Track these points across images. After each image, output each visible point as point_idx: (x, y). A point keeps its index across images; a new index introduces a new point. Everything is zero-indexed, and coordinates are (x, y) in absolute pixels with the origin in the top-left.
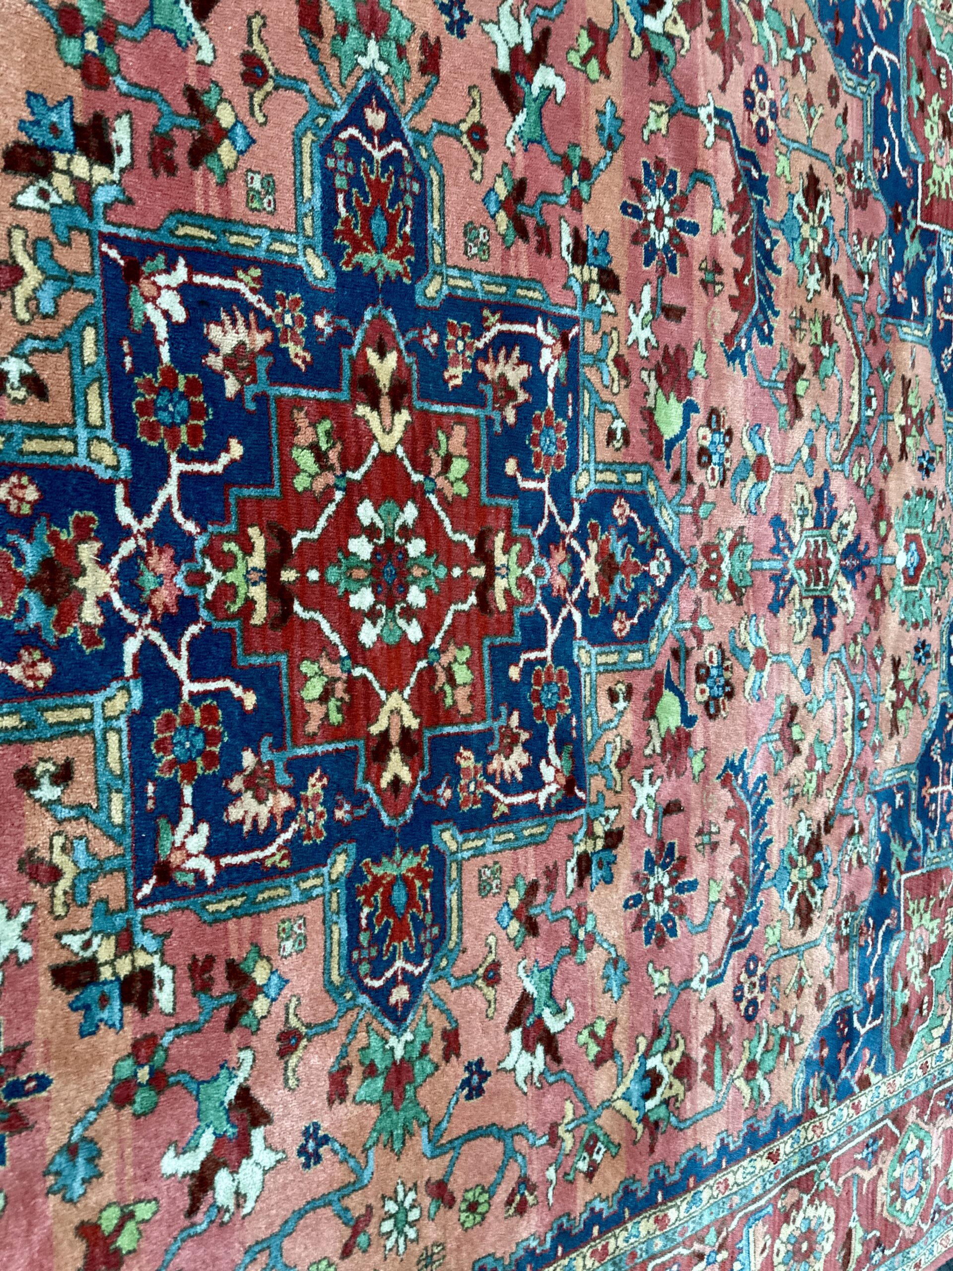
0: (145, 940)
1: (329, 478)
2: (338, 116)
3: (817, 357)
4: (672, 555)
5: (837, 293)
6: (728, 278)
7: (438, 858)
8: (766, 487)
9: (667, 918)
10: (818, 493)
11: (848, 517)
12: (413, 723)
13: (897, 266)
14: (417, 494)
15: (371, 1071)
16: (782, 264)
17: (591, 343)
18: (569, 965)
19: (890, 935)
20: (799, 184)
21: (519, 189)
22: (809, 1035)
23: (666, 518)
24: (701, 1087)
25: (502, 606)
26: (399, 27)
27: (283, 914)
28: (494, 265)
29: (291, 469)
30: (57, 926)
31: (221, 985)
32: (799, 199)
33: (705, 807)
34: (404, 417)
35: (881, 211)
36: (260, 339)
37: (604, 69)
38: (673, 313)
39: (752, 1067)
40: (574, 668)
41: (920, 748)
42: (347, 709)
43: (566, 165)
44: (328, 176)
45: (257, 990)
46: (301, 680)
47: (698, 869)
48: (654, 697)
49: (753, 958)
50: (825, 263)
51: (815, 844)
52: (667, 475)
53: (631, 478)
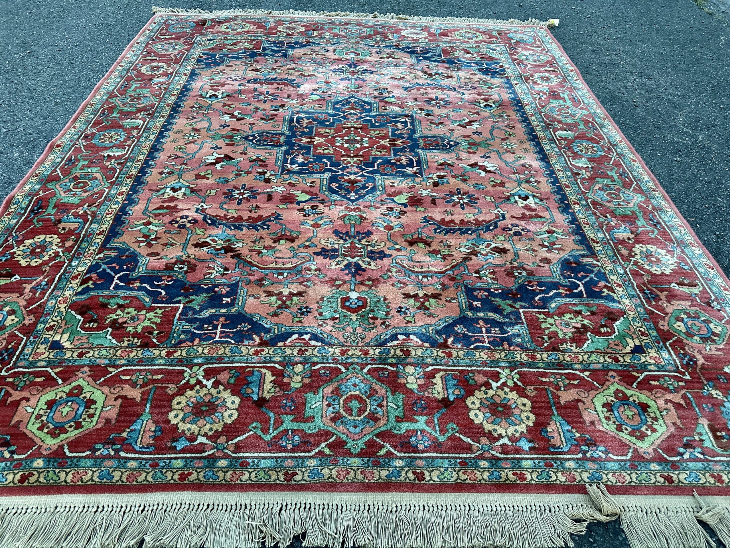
0: (430, 176)
1: (331, 148)
2: (251, 143)
3: (298, 71)
4: (350, 98)
5: (282, 67)
6: (280, 87)
7: (421, 137)
8: (332, 81)
9: (444, 102)
10: (333, 72)
11: (341, 66)
12: (388, 140)
13: (273, 56)
14: (334, 138)
15: (470, 148)
16: (275, 76)
17: (298, 109)
18: (452, 118)
19: (459, 60)
20: (254, 73)
21: (262, 119)
22: (484, 77)
23: (339, 99)
24: (492, 97)
25: (361, 126)
26: (230, 134)
27: (428, 158)
28: (281, 123)
29: (329, 153)
30: (425, 186)
31: (443, 167)
32: (258, 73)
33: (416, 94)
34: (316, 138)
35: (258, 58)
36: (301, 156)
37: (232, 104)
38: (289, 96)
39: (489, 88)
40: (376, 115)
41: (406, 53)
42: (384, 149)
43: (256, 112)
44: (264, 145)
45: (445, 162)
46: (376, 155)
47: (433, 96)
48: (387, 102)
49: (459, 87)
50: (273, 69)
51: (431, 75)
52: (330, 98)
53: (330, 104)
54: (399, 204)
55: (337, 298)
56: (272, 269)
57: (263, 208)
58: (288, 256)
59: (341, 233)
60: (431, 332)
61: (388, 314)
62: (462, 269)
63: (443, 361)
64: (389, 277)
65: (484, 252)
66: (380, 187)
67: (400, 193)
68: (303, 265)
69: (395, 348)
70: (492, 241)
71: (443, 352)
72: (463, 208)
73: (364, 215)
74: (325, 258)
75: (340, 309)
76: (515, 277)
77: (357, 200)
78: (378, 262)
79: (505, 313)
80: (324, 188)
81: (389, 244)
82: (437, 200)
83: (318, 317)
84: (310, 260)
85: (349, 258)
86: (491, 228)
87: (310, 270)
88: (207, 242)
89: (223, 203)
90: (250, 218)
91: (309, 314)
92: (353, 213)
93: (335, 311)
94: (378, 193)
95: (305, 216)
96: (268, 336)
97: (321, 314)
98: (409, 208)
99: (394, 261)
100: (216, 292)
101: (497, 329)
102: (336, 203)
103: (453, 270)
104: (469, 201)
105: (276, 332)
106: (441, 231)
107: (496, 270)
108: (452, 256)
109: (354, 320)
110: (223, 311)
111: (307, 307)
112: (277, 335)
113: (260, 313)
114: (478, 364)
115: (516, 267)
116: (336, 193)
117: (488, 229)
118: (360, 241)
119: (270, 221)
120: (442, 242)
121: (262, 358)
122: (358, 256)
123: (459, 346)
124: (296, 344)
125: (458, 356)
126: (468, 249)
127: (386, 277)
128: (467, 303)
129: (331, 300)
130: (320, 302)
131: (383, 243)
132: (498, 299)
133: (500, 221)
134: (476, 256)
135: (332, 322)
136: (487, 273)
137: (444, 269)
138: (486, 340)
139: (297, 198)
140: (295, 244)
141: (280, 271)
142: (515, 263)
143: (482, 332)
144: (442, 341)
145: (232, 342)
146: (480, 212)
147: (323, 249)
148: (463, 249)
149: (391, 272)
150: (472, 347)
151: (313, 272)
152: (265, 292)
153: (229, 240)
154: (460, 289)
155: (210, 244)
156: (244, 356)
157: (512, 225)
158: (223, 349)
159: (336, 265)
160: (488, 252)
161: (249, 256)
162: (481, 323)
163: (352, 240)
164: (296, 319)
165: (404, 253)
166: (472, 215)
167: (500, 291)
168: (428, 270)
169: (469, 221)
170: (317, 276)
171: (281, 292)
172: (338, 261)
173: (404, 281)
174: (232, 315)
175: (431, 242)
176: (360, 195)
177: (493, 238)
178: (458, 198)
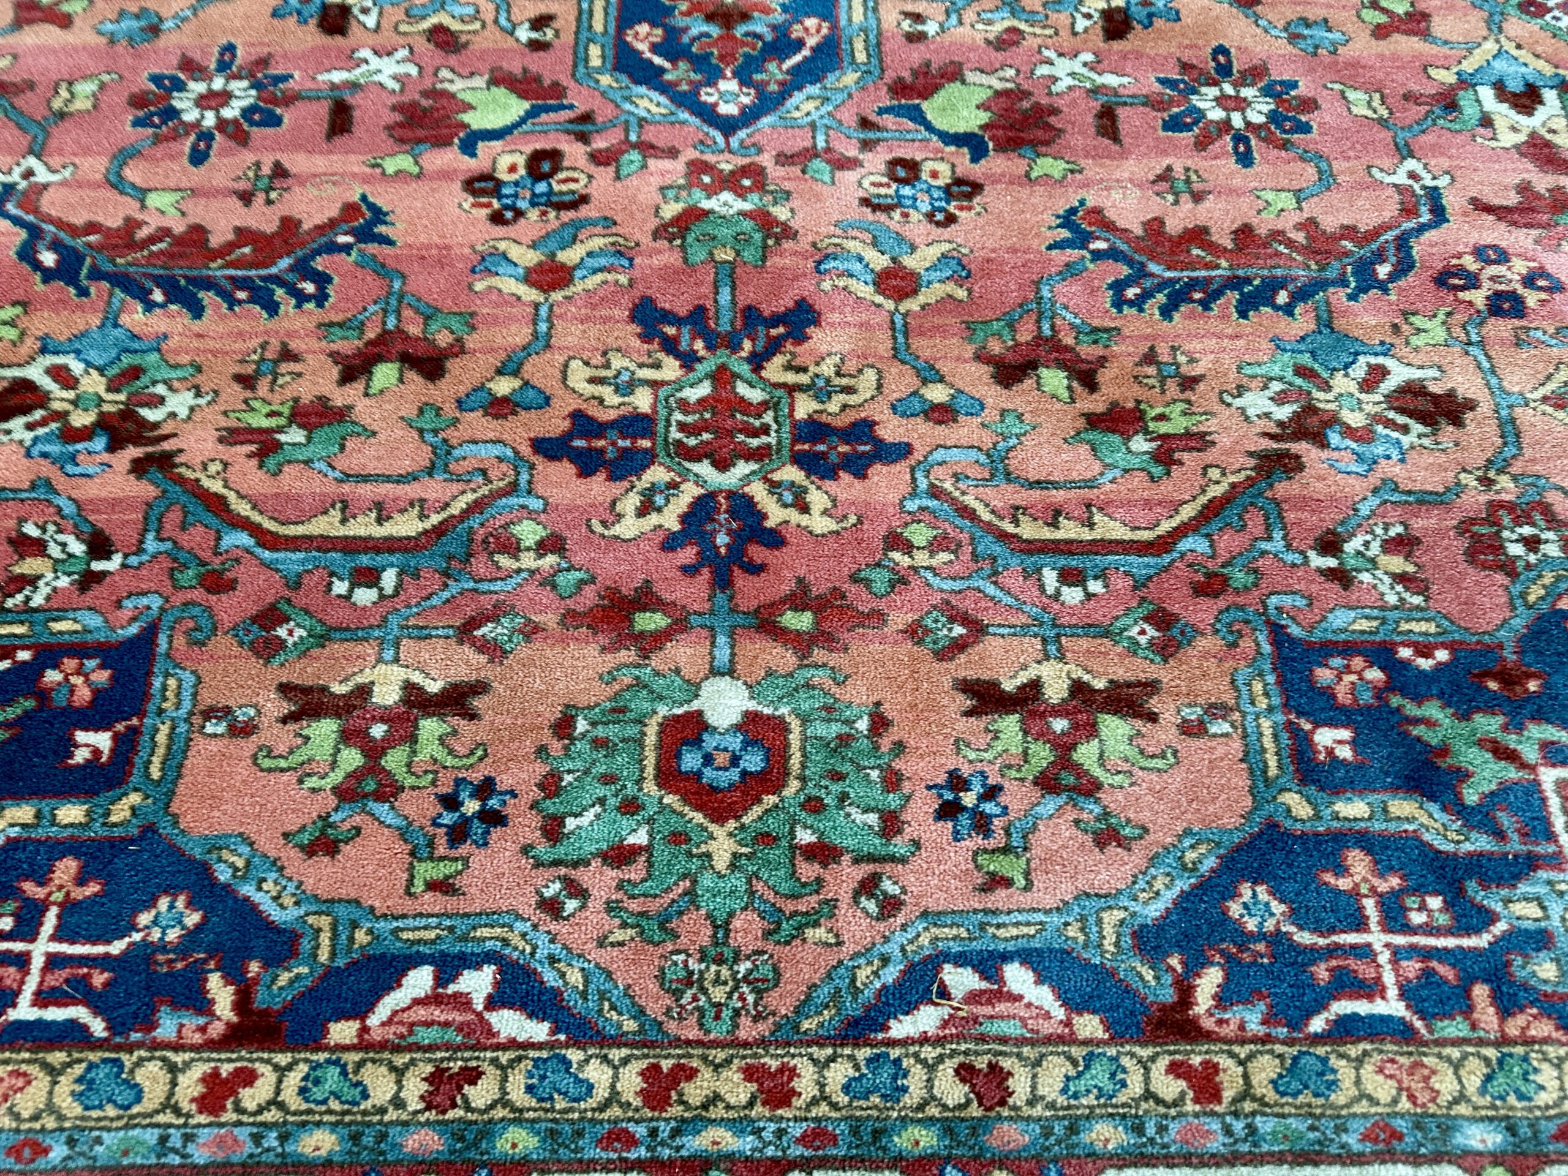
30: (1065, 33)
54: (948, 138)
55: (640, 722)
56: (325, 543)
57: (302, 181)
58: (406, 465)
59: (668, 317)
60: (1109, 944)
61: (891, 824)
62: (1255, 523)
63: (1174, 1127)
64: (900, 580)
65: (1355, 420)
66: (859, 45)
67: (953, 73)
68: (475, 522)
69: (929, 1053)
70: (1387, 350)
71: (1175, 1069)
72: (1245, 159)
73: (781, 213)
74: (585, 471)
75: (650, 787)
76: (1509, 567)
77: (749, 116)
78: (846, 486)
79: (1471, 797)
80: (595, 51)
81: (900, 383)
82: (1122, 113)
83: (542, 849)
84: (512, 489)
85: (704, 469)
86: (1383, 271)
87: (513, 548)
88: (27, 385)
89: (124, 156)
90: (243, 235)
91: (496, 833)
92: (726, 203)
93: (630, 807)
94: (850, 78)
95: (497, 218)
96: (284, 978)
97: (553, 829)
98: (996, 163)
99: (923, 484)
100: (43, 696)
101: (1435, 903)
102: (650, 135)
103: (1214, 526)
104: (1273, 116)
105: (324, 956)
106: (1146, 295)
107: (1418, 524)
108: (1199, 441)
109: (721, 862)
110: (71, 813)
111: (485, 789)
112: (330, 972)
113: (250, 830)
114: (1352, 1140)
115: (1510, 507)
116: (649, 76)
117: (1367, 281)
118: (757, 361)
119: (334, 248)
120: (1150, 358)
121: (242, 1133)
122: (751, 455)
123: (1253, 1018)
124: (425, 1036)
125: (1246, 1093)
126: (1280, 399)
127: (880, 579)
128: (1285, 739)
129: (611, 732)
130: (556, 747)
131: (871, 375)
132: (1432, 710)
133: (1421, 229)
134: (1323, 443)
135: (612, 875)
136: (1375, 549)
137: (1166, 526)
138: (1389, 978)
139: (467, 118)
140: (444, 391)
141: (365, 560)
142: (1504, 481)
143: (1360, 924)
144: (1168, 995)
145: (98, 1027)
146: (1327, 180)
147: (582, 423)
148: (1256, 402)
149: (908, 548)
150: (1317, 1024)
151: (528, 560)
152: (285, 689)
153: (135, 372)
154: (1246, 644)
155: (42, 399)
156: (147, 1120)
157: (1479, 252)
158: (42, 1082)
159: (643, 511)
160: (1378, 419)
161: (214, 468)
162: (1359, 863)
163: (722, 356)
164: (426, 871)
165: (966, 430)
166: (1286, 200)
167: (1442, 655)
168: (1087, 535)
169: (1277, 235)
170: (549, 582)
171: (364, 691)
172: (653, 489)
173: (967, 604)
174: (112, 842)
175: (1102, 361)
176: (760, 88)
177: (1396, 328)
178: (1221, 101)
